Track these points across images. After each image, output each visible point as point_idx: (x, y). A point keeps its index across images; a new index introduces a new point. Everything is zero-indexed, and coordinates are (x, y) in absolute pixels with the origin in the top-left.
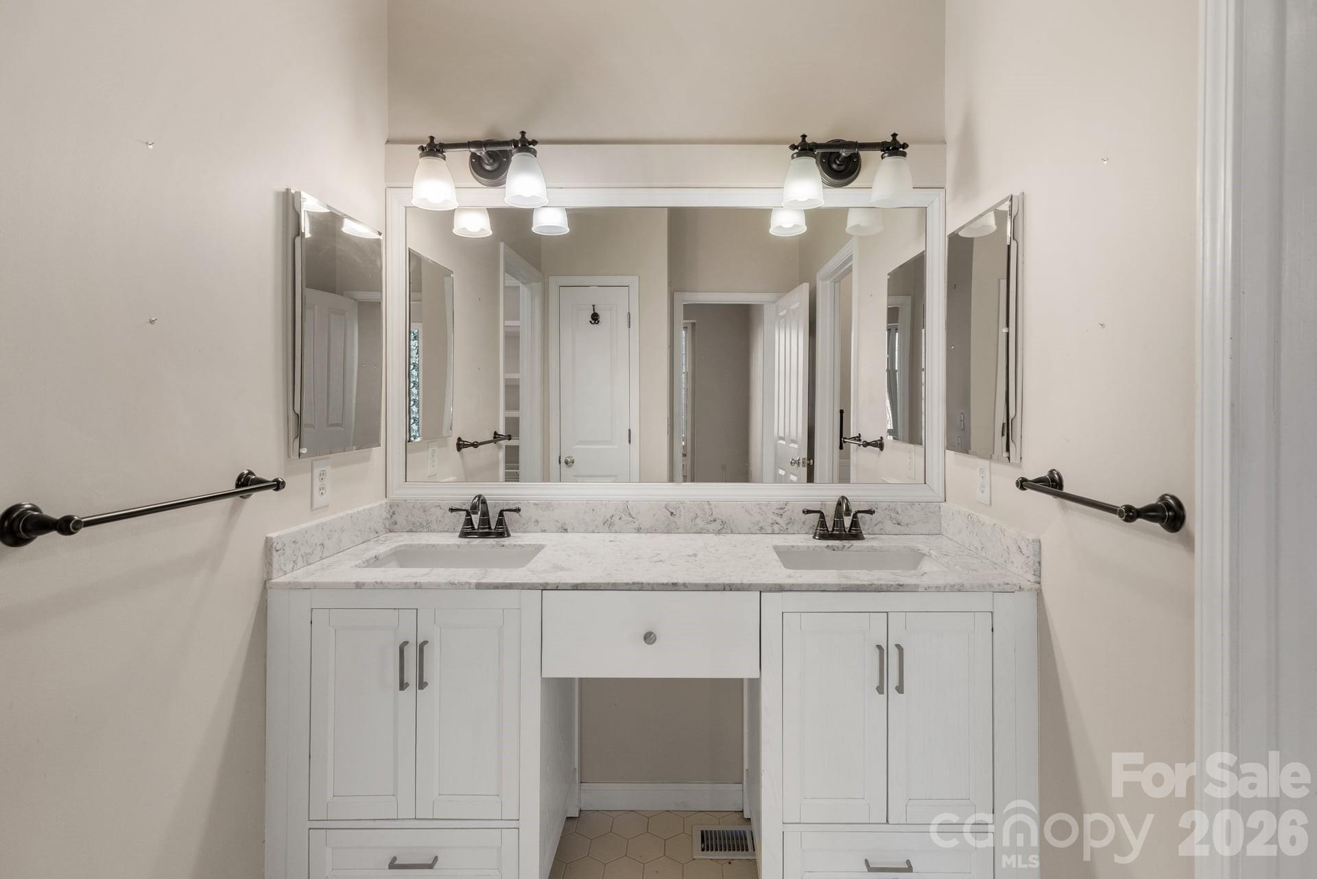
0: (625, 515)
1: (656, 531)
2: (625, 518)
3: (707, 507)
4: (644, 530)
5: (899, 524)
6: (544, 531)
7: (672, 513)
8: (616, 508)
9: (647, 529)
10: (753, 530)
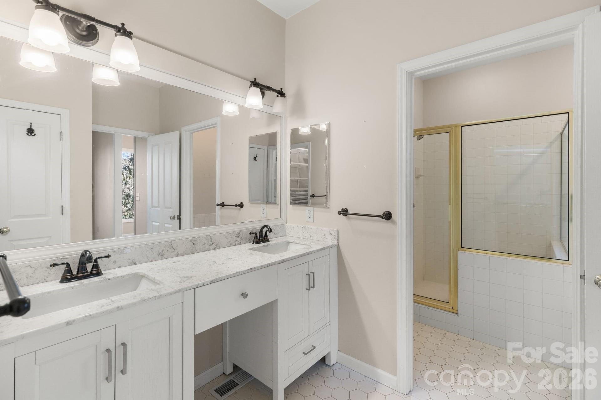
0: (170, 249)
1: (186, 254)
2: (170, 250)
3: (209, 238)
4: (180, 255)
5: (275, 234)
6: (120, 267)
7: (194, 243)
8: (165, 246)
9: (182, 254)
10: (228, 246)
